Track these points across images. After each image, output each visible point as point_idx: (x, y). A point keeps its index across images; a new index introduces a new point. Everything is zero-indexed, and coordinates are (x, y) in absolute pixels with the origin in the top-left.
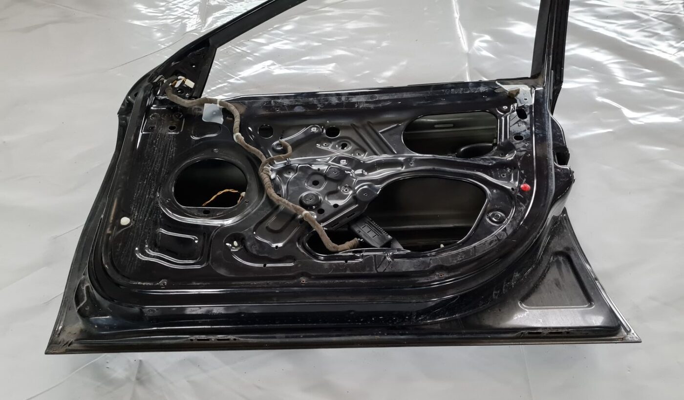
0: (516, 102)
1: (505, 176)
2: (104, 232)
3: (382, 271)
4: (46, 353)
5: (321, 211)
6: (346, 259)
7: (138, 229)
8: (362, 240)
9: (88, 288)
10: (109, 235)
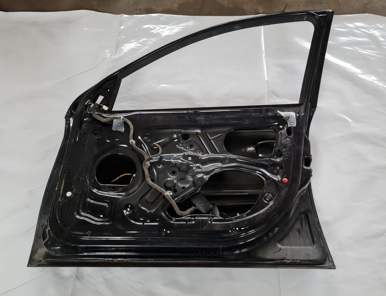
0: (287, 123)
1: (276, 172)
2: (57, 200)
3: (205, 229)
4: (28, 266)
5: (175, 191)
6: (186, 221)
7: (76, 199)
8: (196, 208)
9: (49, 230)
10: (60, 202)
